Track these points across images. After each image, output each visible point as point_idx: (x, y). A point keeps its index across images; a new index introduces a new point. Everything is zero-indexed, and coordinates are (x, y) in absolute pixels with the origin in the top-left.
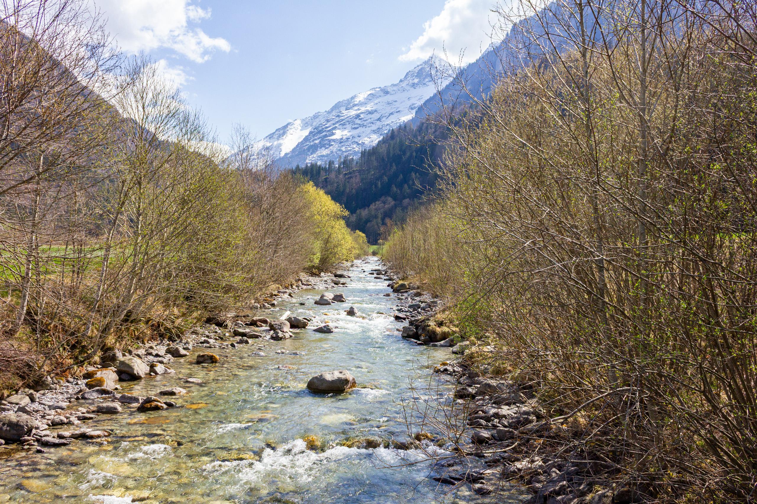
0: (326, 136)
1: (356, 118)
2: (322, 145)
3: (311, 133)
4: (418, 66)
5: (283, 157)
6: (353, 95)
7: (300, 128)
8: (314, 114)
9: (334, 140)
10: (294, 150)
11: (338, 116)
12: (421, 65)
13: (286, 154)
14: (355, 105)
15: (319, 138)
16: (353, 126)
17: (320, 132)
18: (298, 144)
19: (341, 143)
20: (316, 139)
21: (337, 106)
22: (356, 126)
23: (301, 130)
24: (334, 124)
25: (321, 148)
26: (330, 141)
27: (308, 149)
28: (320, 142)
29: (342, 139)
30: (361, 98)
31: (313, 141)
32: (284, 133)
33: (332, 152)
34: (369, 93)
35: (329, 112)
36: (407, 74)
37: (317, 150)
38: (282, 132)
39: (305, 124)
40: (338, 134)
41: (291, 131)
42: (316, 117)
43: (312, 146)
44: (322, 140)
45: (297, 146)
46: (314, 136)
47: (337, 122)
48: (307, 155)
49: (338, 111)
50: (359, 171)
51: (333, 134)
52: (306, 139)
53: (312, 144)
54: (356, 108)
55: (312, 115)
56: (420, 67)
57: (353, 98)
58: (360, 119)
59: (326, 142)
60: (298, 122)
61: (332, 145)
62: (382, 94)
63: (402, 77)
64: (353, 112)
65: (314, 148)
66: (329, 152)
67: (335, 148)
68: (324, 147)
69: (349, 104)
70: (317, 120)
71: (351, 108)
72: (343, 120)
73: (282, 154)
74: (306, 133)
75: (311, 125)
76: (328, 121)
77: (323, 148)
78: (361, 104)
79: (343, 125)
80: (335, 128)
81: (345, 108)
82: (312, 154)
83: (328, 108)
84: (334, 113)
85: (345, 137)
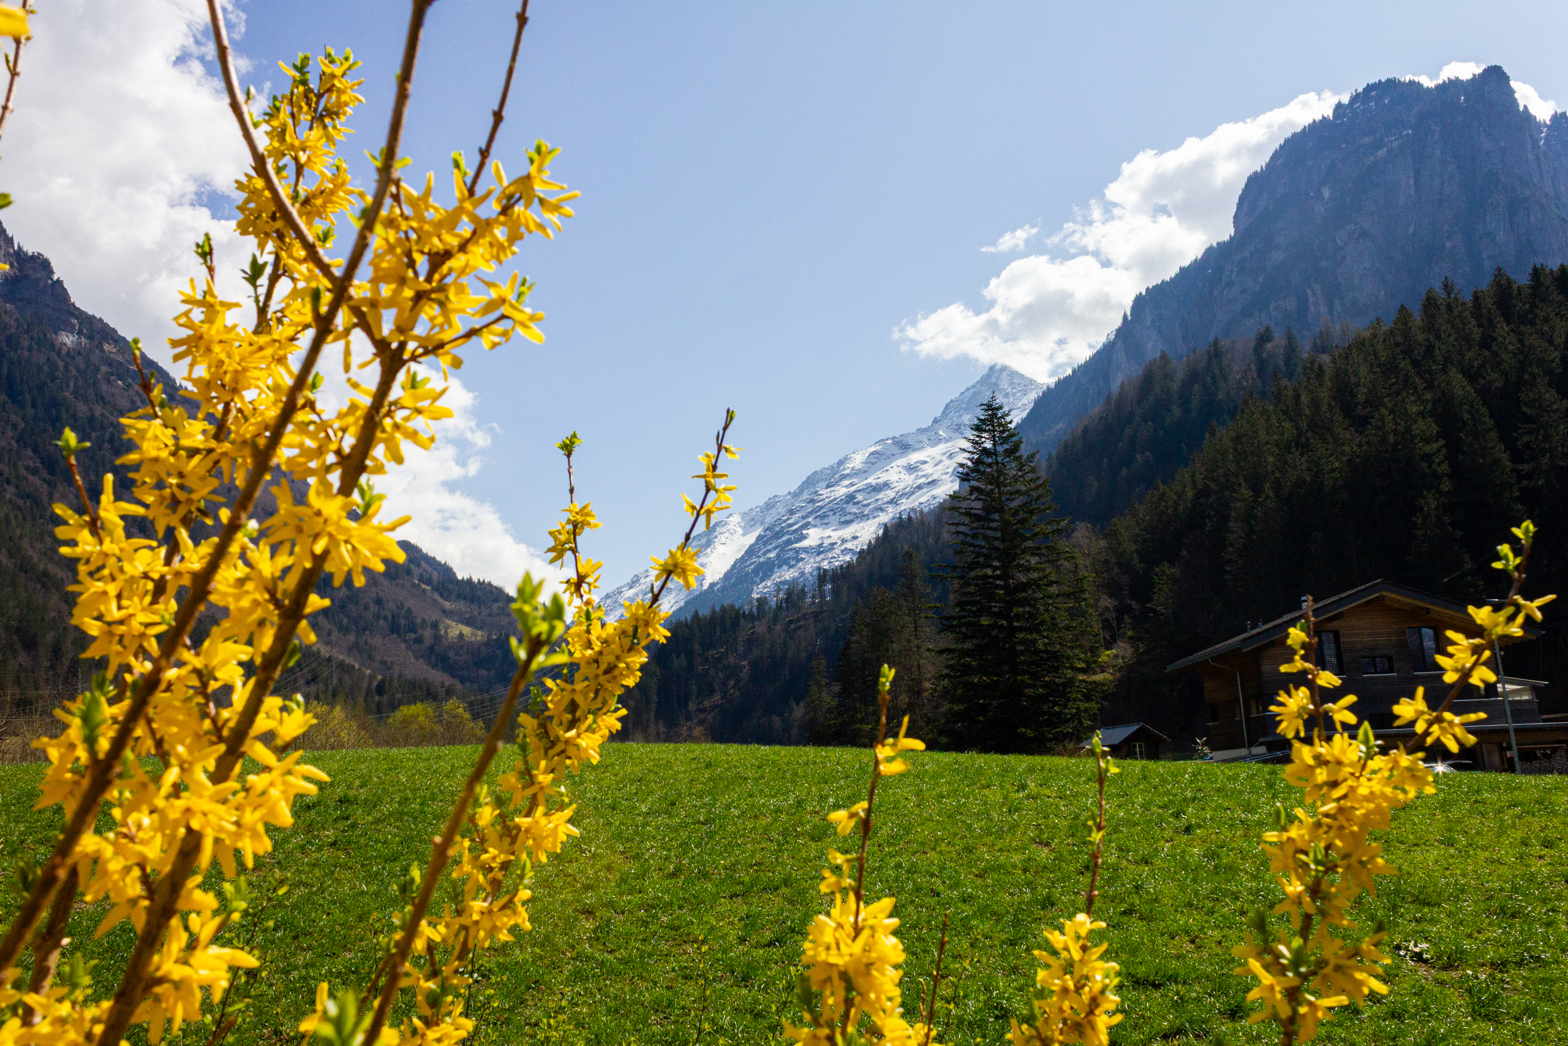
0: (789, 542)
1: (847, 502)
2: (783, 561)
3: (760, 538)
4: (968, 389)
5: (706, 591)
6: (841, 457)
7: (740, 531)
8: (766, 500)
9: (805, 550)
10: (727, 576)
11: (812, 501)
12: (973, 387)
13: (712, 585)
14: (844, 477)
15: (775, 548)
16: (843, 519)
17: (777, 536)
18: (735, 563)
19: (819, 553)
20: (769, 551)
21: (811, 482)
22: (848, 518)
23: (744, 535)
24: (803, 518)
25: (780, 567)
26: (797, 551)
27: (756, 572)
28: (778, 555)
29: (820, 545)
30: (858, 460)
31: (764, 554)
32: (709, 544)
33: (802, 573)
34: (873, 449)
35: (796, 495)
36: (947, 406)
37: (772, 572)
38: (704, 540)
39: (750, 522)
40: (814, 536)
41: (722, 538)
42: (769, 506)
43: (761, 565)
44: (782, 550)
45: (734, 566)
46: (765, 543)
47: (811, 513)
48: (754, 583)
49: (812, 490)
50: (815, 615)
51: (804, 537)
52: (751, 551)
53: (762, 559)
54: (846, 482)
55: (761, 503)
56: (972, 391)
57: (841, 463)
58: (855, 503)
59: (791, 553)
60: (736, 519)
61: (802, 559)
62: (896, 450)
63: (938, 414)
64: (841, 491)
65: (766, 570)
66: (796, 574)
67: (809, 566)
68: (787, 564)
69: (833, 475)
70: (773, 512)
71: (836, 483)
72: (821, 508)
73: (706, 586)
74: (751, 539)
75: (762, 523)
76: (792, 512)
77: (785, 567)
78: (855, 473)
79: (824, 517)
80: (806, 526)
81: (824, 484)
82: (762, 580)
83: (794, 487)
84: (805, 496)
85: (827, 542)
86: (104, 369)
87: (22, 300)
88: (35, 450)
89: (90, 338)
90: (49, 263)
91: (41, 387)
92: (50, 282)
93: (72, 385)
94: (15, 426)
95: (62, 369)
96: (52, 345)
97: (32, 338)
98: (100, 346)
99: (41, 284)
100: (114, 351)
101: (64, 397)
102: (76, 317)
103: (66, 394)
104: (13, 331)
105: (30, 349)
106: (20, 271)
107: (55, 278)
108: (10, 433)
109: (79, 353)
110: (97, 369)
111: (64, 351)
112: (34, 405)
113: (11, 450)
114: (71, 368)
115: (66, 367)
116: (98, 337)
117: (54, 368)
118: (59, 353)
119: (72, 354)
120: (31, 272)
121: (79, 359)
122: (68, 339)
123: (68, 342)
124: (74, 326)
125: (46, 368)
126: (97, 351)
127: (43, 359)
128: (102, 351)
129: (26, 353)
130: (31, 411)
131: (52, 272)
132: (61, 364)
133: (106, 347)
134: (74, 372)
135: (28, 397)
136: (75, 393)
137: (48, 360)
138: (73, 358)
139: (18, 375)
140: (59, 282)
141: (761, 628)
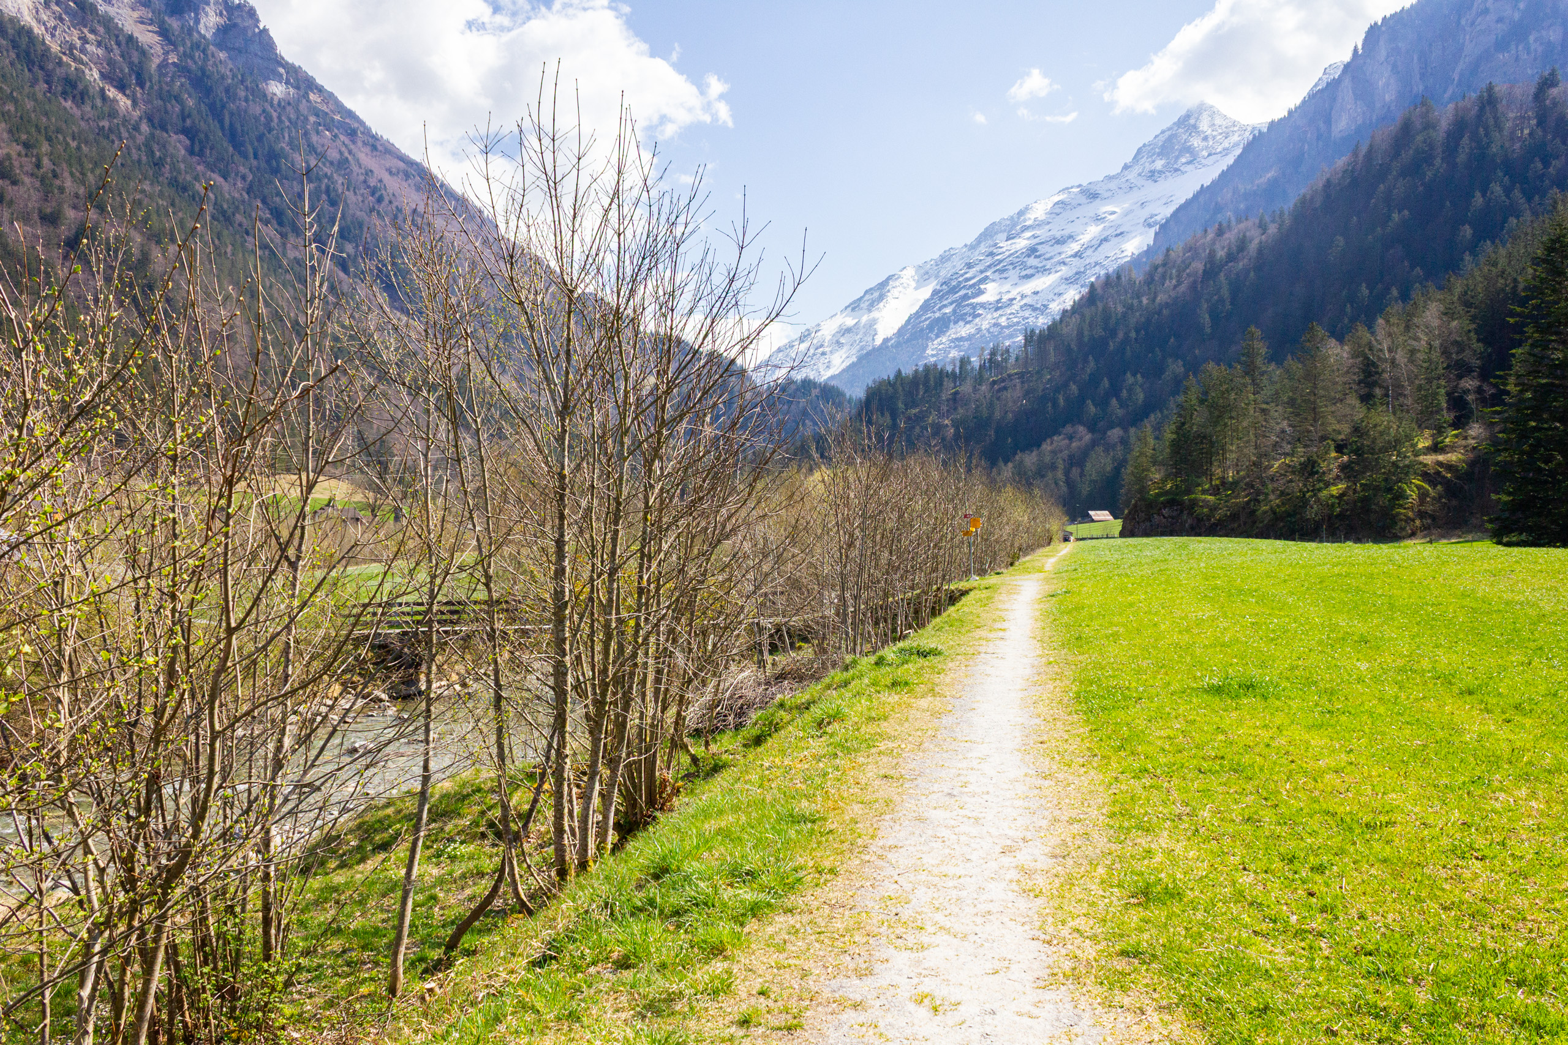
0: (966, 297)
1: (1029, 256)
2: (959, 317)
3: (935, 293)
4: (1163, 132)
5: (880, 348)
6: (1021, 207)
7: (913, 284)
8: (941, 252)
9: (982, 305)
10: (901, 331)
11: (991, 254)
12: (1169, 129)
13: (886, 340)
14: (1026, 228)
15: (951, 303)
16: (1024, 273)
17: (953, 290)
18: (910, 319)
19: (997, 309)
20: (945, 306)
21: (988, 234)
22: (1029, 272)
23: (916, 289)
24: (982, 272)
25: (956, 323)
26: (974, 307)
27: (930, 328)
28: (954, 311)
29: (998, 301)
30: (1039, 212)
31: (940, 309)
32: (881, 298)
33: (979, 330)
34: (1056, 199)
35: (972, 247)
36: (1139, 151)
37: (948, 327)
38: (876, 294)
39: (924, 276)
40: (991, 292)
41: (895, 292)
42: (944, 259)
43: (938, 320)
44: (959, 305)
45: (908, 321)
46: (941, 298)
47: (989, 266)
48: (928, 339)
49: (990, 242)
50: (1021, 375)
51: (981, 292)
52: (926, 306)
53: (937, 315)
54: (1028, 234)
55: (936, 256)
56: (1167, 134)
57: (1021, 213)
58: (1036, 257)
59: (968, 309)
60: (910, 272)
61: (979, 315)
62: (1083, 199)
63: (1129, 159)
64: (1022, 243)
65: (941, 325)
66: (973, 331)
67: (985, 322)
68: (963, 320)
69: (1013, 227)
70: (949, 265)
71: (1018, 235)
72: (1001, 261)
73: (878, 341)
74: (926, 293)
75: (937, 277)
76: (969, 266)
77: (961, 323)
78: (1038, 224)
79: (1002, 271)
80: (985, 280)
81: (1004, 236)
82: (937, 336)
83: (970, 239)
84: (983, 248)
85: (1005, 298)
86: (312, 119)
87: (233, 49)
88: (264, 202)
89: (298, 88)
90: (255, 11)
91: (260, 138)
92: (257, 30)
93: (287, 136)
94: (244, 178)
95: (276, 120)
96: (265, 95)
97: (247, 88)
98: (306, 96)
99: (250, 33)
100: (319, 100)
101: (282, 148)
102: (284, 68)
103: (284, 145)
104: (230, 81)
105: (246, 100)
106: (229, 19)
107: (261, 27)
108: (240, 185)
109: (289, 104)
110: (306, 119)
111: (275, 102)
112: (256, 157)
113: (243, 201)
114: (283, 118)
115: (279, 117)
116: (303, 86)
117: (269, 119)
118: (272, 106)
119: (283, 105)
120: (239, 21)
121: (288, 108)
122: (277, 89)
123: (278, 93)
124: (281, 75)
125: (262, 119)
126: (304, 101)
127: (258, 110)
128: (309, 101)
129: (244, 104)
130: (255, 163)
131: (258, 21)
132: (275, 115)
133: (312, 96)
134: (287, 124)
135: (251, 150)
136: (290, 143)
137: (264, 111)
138: (284, 108)
139: (238, 127)
140: (265, 31)
141: (966, 388)
